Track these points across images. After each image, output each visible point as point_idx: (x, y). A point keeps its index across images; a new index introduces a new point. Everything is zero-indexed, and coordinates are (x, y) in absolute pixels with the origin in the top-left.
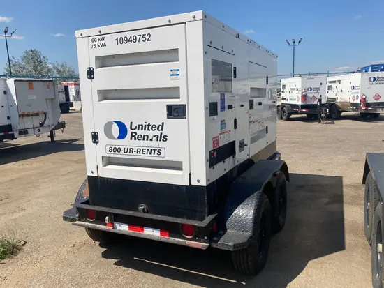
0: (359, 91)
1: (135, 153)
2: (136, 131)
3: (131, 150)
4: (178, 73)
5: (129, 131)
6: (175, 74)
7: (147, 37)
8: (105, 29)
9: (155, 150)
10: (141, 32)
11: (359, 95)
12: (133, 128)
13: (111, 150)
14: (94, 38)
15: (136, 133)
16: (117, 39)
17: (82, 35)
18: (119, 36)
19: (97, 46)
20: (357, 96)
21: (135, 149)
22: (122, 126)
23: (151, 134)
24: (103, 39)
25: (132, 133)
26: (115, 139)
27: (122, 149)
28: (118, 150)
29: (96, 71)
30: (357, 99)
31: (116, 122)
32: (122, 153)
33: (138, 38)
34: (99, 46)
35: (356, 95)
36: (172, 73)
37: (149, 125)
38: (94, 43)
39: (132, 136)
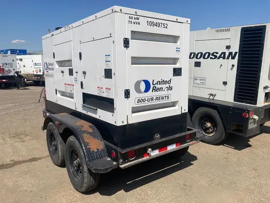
0: (41, 66)
1: (154, 101)
2: (156, 85)
3: (152, 99)
4: (179, 50)
5: (152, 86)
6: (178, 50)
7: (166, 26)
8: (140, 12)
9: (166, 97)
10: (163, 22)
11: (41, 69)
12: (154, 83)
13: (139, 101)
14: (131, 16)
15: (156, 87)
16: (148, 22)
17: (121, 10)
18: (150, 20)
19: (133, 22)
20: (40, 70)
21: (155, 98)
22: (147, 83)
23: (164, 86)
24: (138, 19)
25: (153, 87)
26: (142, 93)
27: (147, 99)
28: (143, 100)
29: (131, 42)
30: (40, 72)
31: (143, 80)
32: (146, 102)
33: (161, 24)
34: (134, 23)
35: (38, 69)
36: (176, 49)
37: (163, 81)
38: (131, 20)
39: (153, 89)
